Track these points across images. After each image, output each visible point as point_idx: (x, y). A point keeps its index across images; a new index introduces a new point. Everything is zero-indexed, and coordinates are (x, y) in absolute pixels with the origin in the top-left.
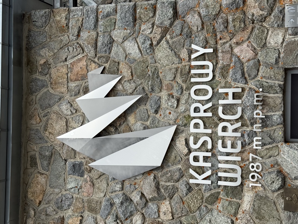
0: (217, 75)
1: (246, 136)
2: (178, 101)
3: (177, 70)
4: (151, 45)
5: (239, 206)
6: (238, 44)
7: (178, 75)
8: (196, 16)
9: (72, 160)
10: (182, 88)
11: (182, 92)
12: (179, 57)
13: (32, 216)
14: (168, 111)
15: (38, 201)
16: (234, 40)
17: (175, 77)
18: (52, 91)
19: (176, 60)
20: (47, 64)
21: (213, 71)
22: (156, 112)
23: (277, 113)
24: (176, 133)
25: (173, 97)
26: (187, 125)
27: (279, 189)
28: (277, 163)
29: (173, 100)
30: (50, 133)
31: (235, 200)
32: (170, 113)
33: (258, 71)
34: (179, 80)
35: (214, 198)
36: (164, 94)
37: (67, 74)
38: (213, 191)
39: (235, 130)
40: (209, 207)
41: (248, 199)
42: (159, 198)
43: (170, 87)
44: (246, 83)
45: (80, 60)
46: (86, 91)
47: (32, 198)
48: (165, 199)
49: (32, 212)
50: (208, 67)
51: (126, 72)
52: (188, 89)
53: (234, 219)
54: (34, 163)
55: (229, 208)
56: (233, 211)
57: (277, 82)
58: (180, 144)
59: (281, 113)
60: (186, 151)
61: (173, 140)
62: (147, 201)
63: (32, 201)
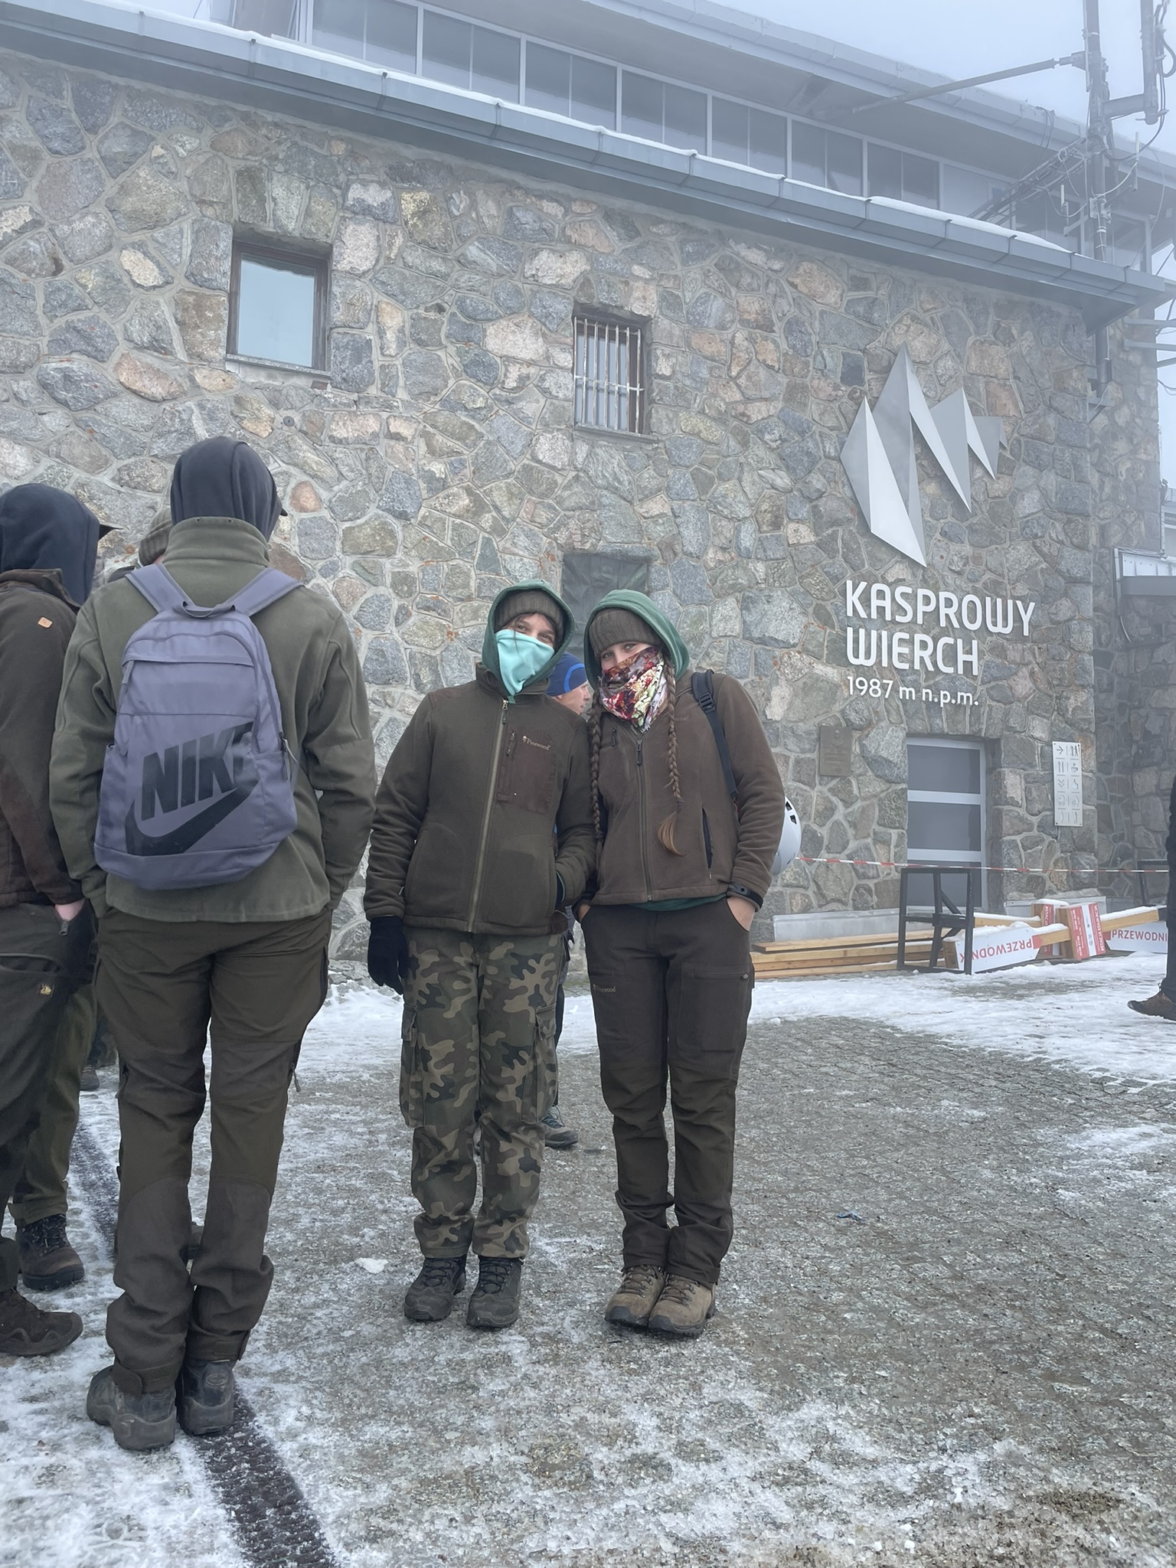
0: (994, 638)
1: (914, 677)
2: (959, 573)
3: (1000, 575)
4: (1036, 536)
5: (818, 658)
6: (1032, 674)
7: (993, 576)
8: (1069, 614)
9: (866, 364)
10: (977, 581)
11: (971, 581)
12: (1017, 581)
13: (770, 264)
14: (944, 554)
15: (797, 281)
16: (1037, 669)
17: (990, 570)
18: (971, 341)
19: (1014, 574)
20: (1009, 340)
21: (999, 634)
22: (944, 534)
23: (945, 725)
24: (913, 563)
25: (964, 564)
26: (925, 583)
27: (847, 721)
28: (880, 720)
29: (961, 564)
30: (909, 327)
31: (826, 652)
32: (942, 557)
33: (999, 701)
34: (988, 576)
35: (824, 618)
36: (967, 549)
37: (996, 377)
38: (834, 618)
39: (922, 659)
40: (810, 610)
41: (830, 672)
42: (818, 521)
43: (977, 560)
44: (983, 683)
45: (1017, 406)
46: (975, 411)
47: (801, 270)
48: (817, 535)
49: (777, 266)
50: (1005, 625)
51: (1000, 487)
52: (975, 592)
53: (798, 648)
54: (859, 283)
55: (814, 642)
56: (810, 648)
57: (984, 727)
58: (898, 571)
59: (946, 730)
60: (891, 580)
61: (904, 556)
62: (811, 501)
63: (797, 268)
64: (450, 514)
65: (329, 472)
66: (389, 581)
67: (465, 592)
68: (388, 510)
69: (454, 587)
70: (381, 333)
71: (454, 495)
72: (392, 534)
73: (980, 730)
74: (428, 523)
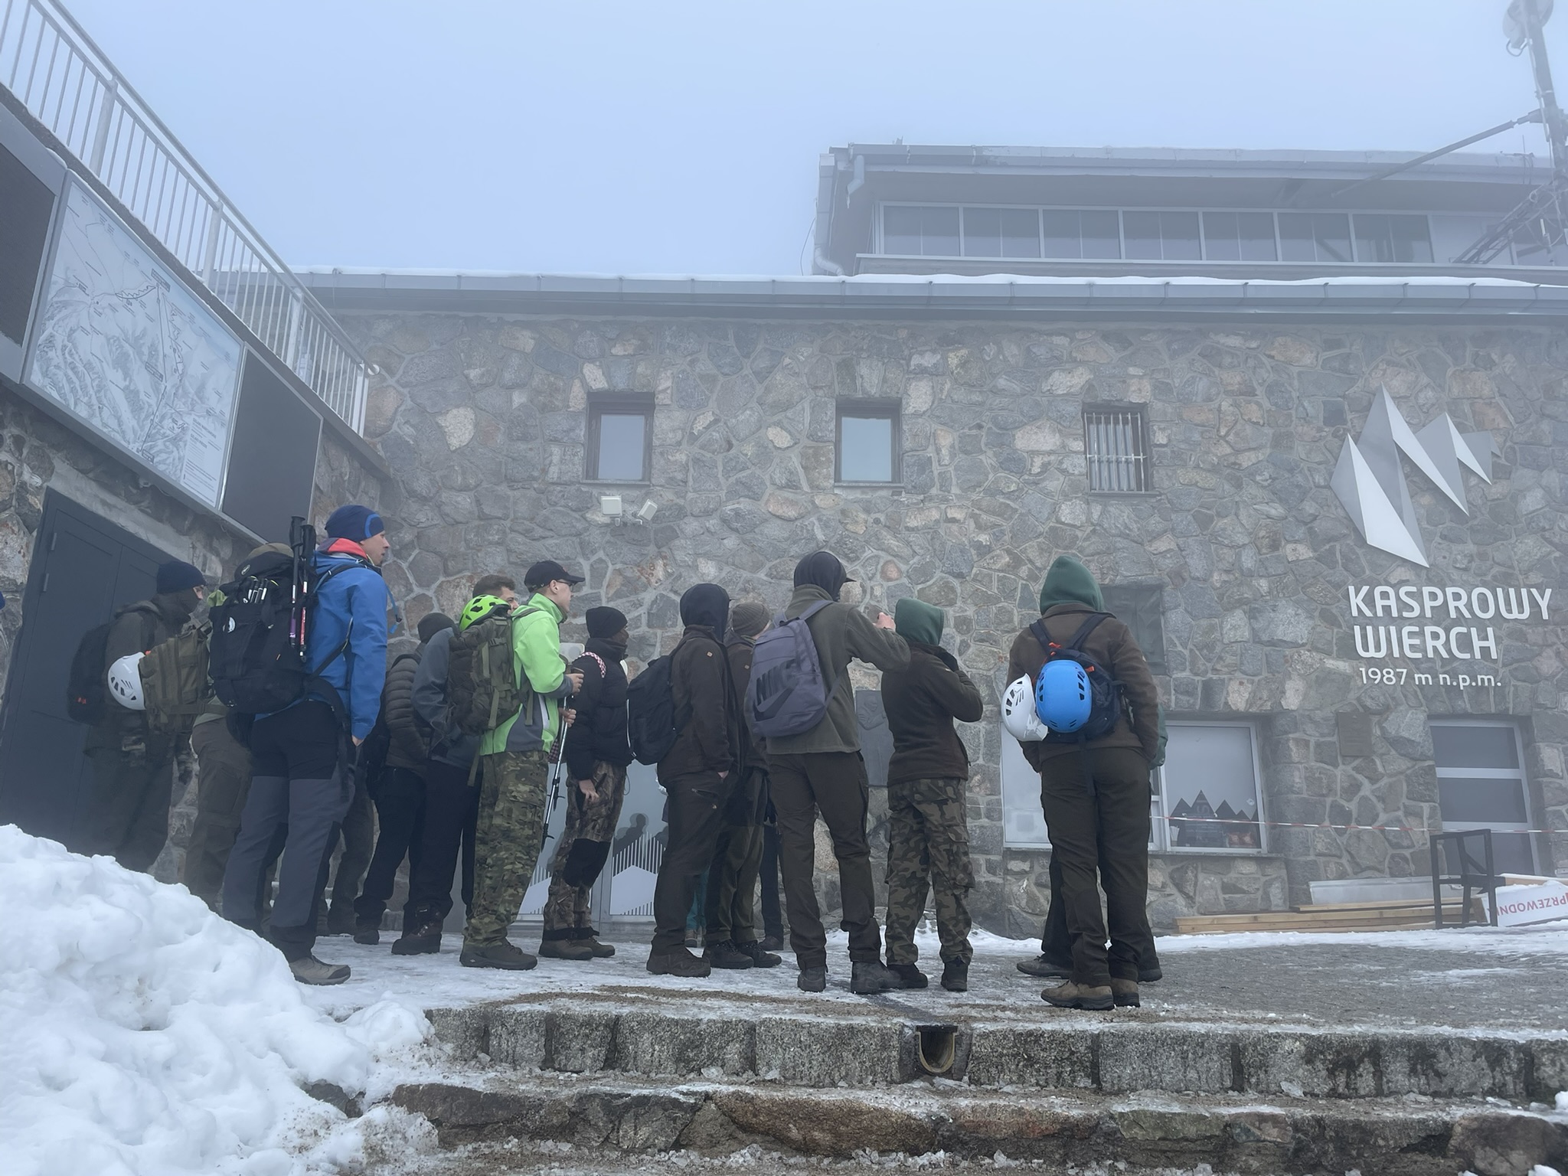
0: (1511, 624)
1: (1430, 664)
2: (1465, 570)
3: (1509, 567)
4: (1544, 529)
5: (1329, 654)
6: (1558, 654)
7: (1503, 569)
9: (1346, 407)
10: (1485, 575)
11: (1478, 575)
12: (1530, 570)
13: (1247, 345)
14: (1447, 555)
15: (1273, 353)
16: (1562, 649)
17: (1498, 564)
18: (1450, 372)
19: (1524, 567)
20: (1490, 364)
22: (1444, 537)
23: (1468, 706)
24: (1415, 566)
25: (1470, 562)
26: (1430, 582)
27: (1364, 707)
28: (1397, 704)
29: (1465, 562)
30: (1385, 371)
31: (1335, 648)
32: (1445, 557)
33: (1524, 681)
34: (1496, 569)
35: (1331, 620)
36: (1471, 548)
37: (1480, 397)
38: (1340, 619)
40: (1316, 614)
41: (1343, 666)
42: (1314, 540)
43: (1483, 556)
44: (1504, 665)
45: (1506, 418)
46: (1462, 428)
47: (1276, 344)
48: (1315, 551)
49: (1254, 345)
51: (1498, 490)
52: (1484, 584)
53: (1308, 647)
54: (1331, 344)
55: (1323, 641)
56: (1319, 646)
57: (1511, 706)
58: (1400, 573)
59: (1470, 711)
60: (1393, 581)
61: (1405, 561)
62: (1306, 524)
63: (1272, 343)
64: (995, 570)
65: (907, 552)
66: (952, 623)
67: (1010, 626)
68: (949, 573)
69: (1001, 623)
70: (938, 451)
71: (997, 556)
72: (953, 590)
73: (1508, 709)
74: (979, 578)
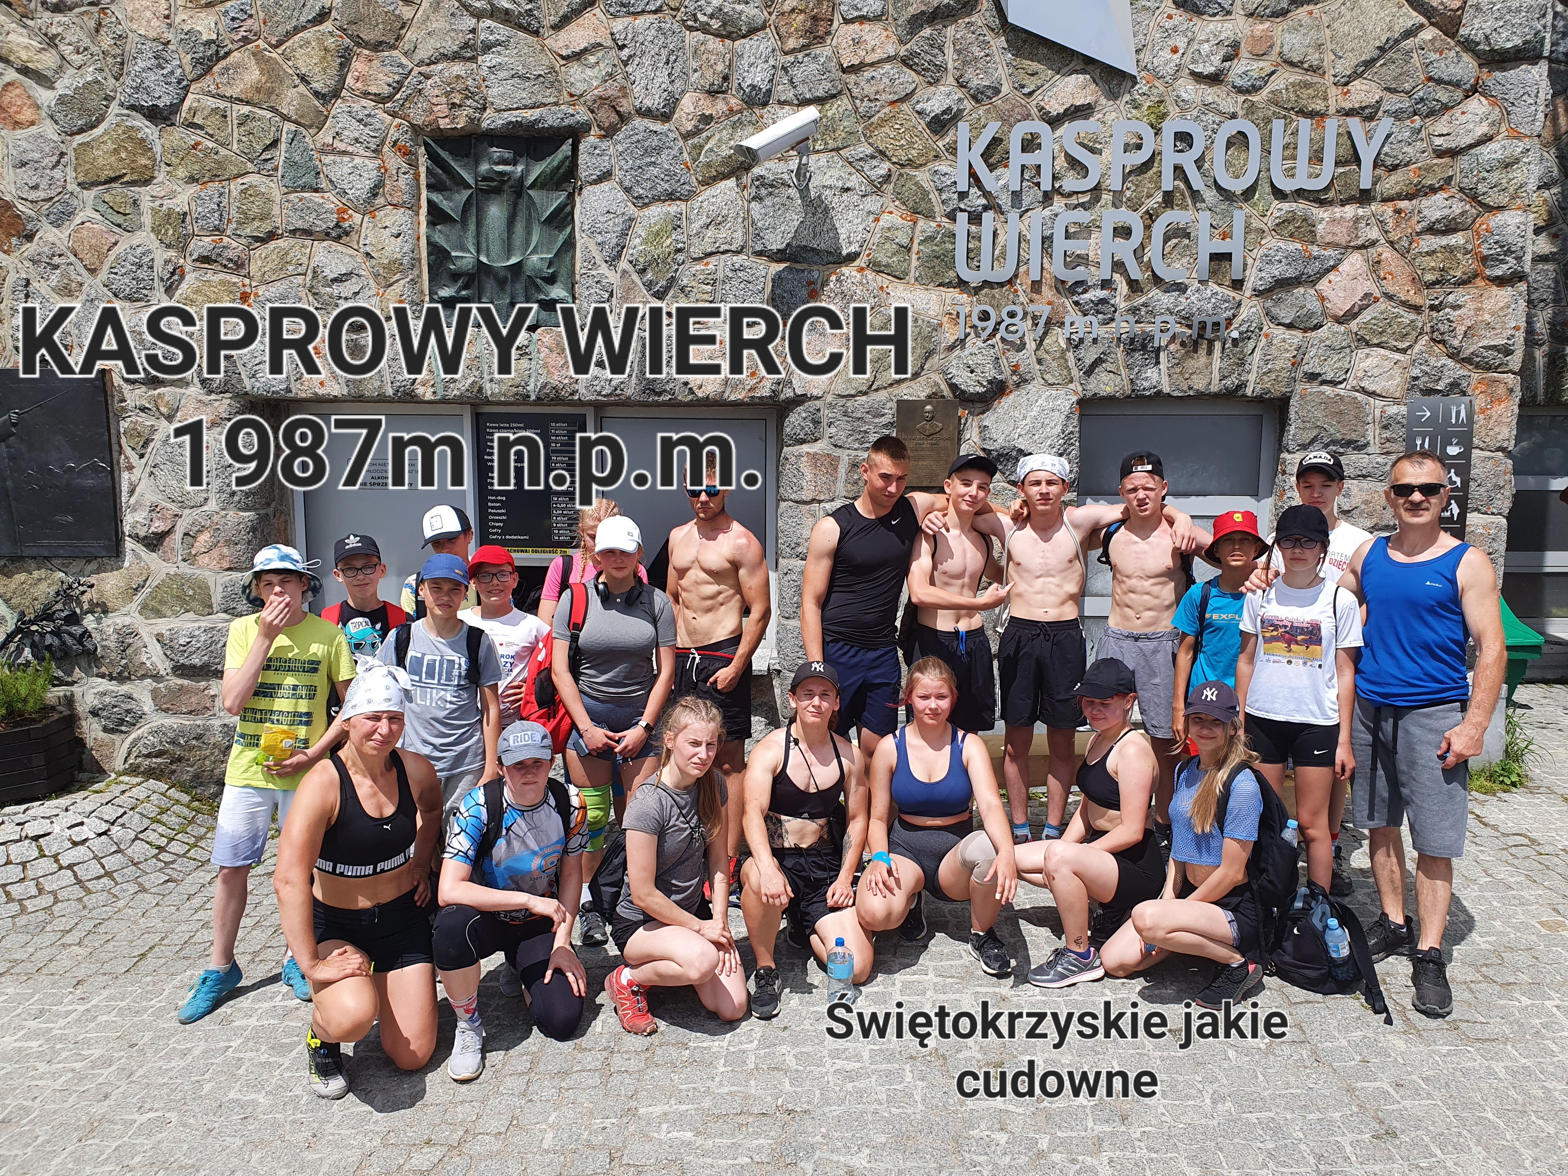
0: (1286, 206)
1: (1101, 293)
2: (1215, 79)
3: (1314, 69)
5: (899, 276)
6: (1376, 265)
8: (1483, 129)
10: (1255, 89)
11: (1240, 90)
12: (1356, 75)
14: (1181, 42)
16: (1387, 253)
17: (1292, 64)
19: (1345, 67)
21: (1300, 192)
23: (1165, 380)
24: (1108, 72)
25: (1227, 58)
27: (953, 387)
28: (1024, 381)
29: (1217, 59)
31: (915, 263)
32: (1175, 50)
33: (1290, 326)
34: (1284, 79)
35: (914, 202)
36: (1237, 26)
38: (935, 198)
39: (1118, 262)
40: (888, 187)
41: (921, 300)
44: (1257, 293)
48: (901, 42)
50: (1314, 174)
52: (1251, 112)
53: (861, 262)
55: (891, 247)
56: (882, 258)
57: (1252, 377)
58: (1074, 89)
59: (1166, 389)
60: (1055, 108)
65: (48, 59)
66: (147, 221)
68: (133, 108)
69: (247, 219)
71: (236, 66)
72: (144, 145)
73: (1243, 385)
74: (199, 119)
